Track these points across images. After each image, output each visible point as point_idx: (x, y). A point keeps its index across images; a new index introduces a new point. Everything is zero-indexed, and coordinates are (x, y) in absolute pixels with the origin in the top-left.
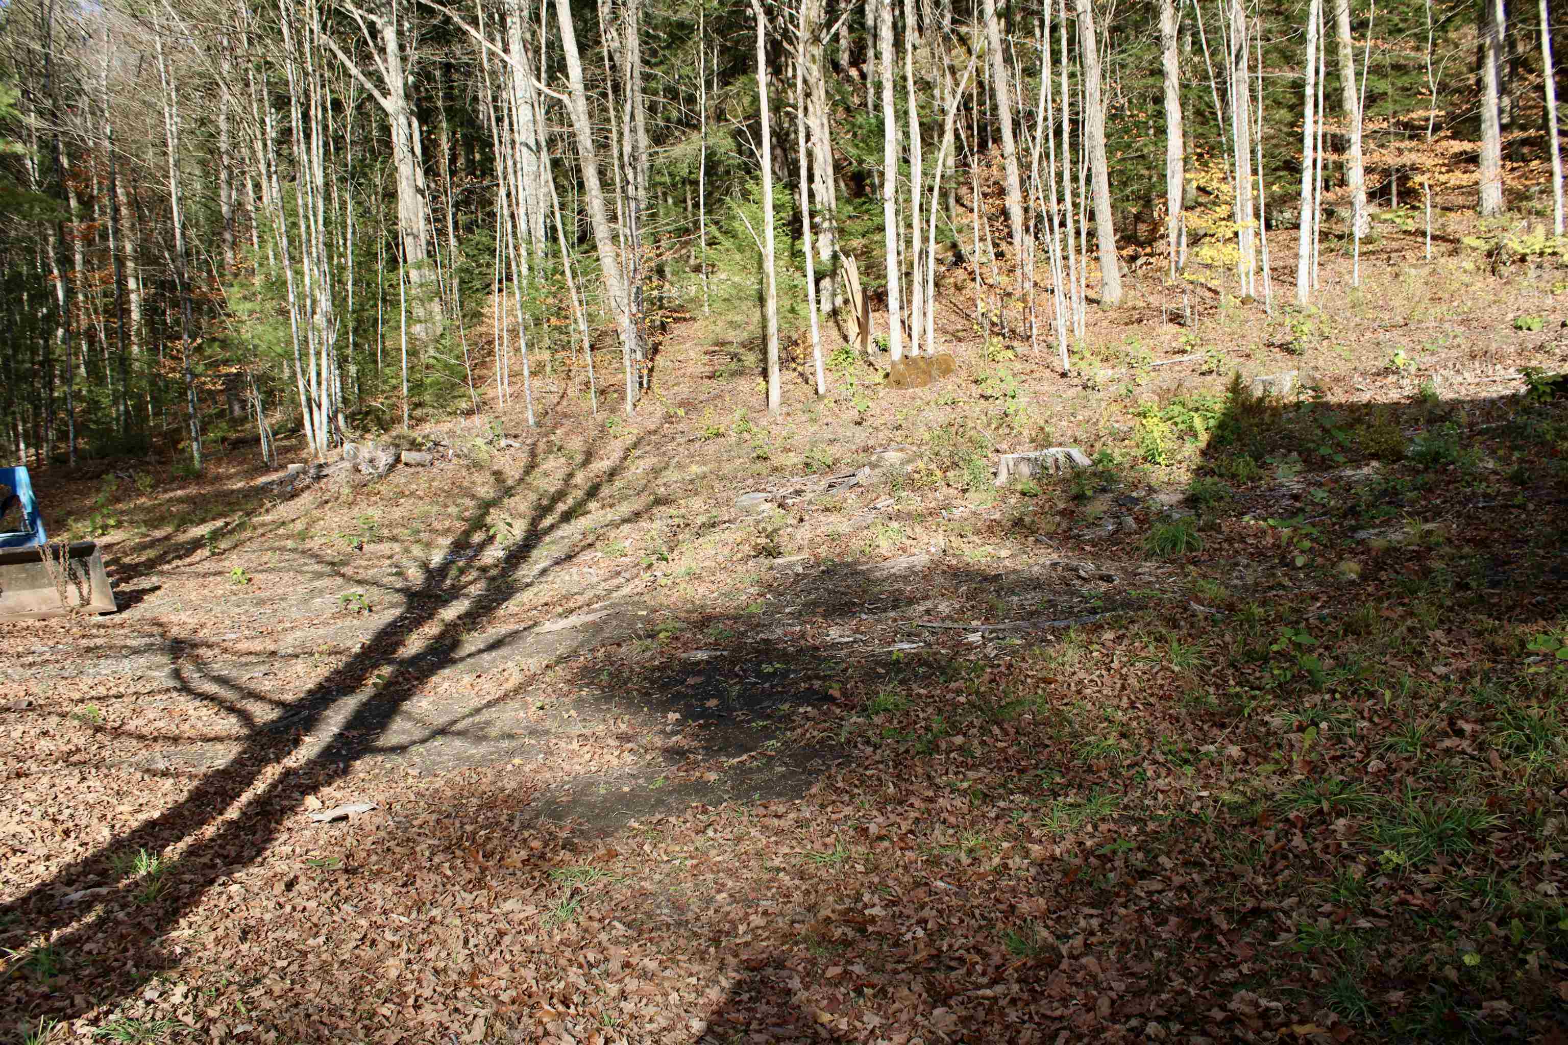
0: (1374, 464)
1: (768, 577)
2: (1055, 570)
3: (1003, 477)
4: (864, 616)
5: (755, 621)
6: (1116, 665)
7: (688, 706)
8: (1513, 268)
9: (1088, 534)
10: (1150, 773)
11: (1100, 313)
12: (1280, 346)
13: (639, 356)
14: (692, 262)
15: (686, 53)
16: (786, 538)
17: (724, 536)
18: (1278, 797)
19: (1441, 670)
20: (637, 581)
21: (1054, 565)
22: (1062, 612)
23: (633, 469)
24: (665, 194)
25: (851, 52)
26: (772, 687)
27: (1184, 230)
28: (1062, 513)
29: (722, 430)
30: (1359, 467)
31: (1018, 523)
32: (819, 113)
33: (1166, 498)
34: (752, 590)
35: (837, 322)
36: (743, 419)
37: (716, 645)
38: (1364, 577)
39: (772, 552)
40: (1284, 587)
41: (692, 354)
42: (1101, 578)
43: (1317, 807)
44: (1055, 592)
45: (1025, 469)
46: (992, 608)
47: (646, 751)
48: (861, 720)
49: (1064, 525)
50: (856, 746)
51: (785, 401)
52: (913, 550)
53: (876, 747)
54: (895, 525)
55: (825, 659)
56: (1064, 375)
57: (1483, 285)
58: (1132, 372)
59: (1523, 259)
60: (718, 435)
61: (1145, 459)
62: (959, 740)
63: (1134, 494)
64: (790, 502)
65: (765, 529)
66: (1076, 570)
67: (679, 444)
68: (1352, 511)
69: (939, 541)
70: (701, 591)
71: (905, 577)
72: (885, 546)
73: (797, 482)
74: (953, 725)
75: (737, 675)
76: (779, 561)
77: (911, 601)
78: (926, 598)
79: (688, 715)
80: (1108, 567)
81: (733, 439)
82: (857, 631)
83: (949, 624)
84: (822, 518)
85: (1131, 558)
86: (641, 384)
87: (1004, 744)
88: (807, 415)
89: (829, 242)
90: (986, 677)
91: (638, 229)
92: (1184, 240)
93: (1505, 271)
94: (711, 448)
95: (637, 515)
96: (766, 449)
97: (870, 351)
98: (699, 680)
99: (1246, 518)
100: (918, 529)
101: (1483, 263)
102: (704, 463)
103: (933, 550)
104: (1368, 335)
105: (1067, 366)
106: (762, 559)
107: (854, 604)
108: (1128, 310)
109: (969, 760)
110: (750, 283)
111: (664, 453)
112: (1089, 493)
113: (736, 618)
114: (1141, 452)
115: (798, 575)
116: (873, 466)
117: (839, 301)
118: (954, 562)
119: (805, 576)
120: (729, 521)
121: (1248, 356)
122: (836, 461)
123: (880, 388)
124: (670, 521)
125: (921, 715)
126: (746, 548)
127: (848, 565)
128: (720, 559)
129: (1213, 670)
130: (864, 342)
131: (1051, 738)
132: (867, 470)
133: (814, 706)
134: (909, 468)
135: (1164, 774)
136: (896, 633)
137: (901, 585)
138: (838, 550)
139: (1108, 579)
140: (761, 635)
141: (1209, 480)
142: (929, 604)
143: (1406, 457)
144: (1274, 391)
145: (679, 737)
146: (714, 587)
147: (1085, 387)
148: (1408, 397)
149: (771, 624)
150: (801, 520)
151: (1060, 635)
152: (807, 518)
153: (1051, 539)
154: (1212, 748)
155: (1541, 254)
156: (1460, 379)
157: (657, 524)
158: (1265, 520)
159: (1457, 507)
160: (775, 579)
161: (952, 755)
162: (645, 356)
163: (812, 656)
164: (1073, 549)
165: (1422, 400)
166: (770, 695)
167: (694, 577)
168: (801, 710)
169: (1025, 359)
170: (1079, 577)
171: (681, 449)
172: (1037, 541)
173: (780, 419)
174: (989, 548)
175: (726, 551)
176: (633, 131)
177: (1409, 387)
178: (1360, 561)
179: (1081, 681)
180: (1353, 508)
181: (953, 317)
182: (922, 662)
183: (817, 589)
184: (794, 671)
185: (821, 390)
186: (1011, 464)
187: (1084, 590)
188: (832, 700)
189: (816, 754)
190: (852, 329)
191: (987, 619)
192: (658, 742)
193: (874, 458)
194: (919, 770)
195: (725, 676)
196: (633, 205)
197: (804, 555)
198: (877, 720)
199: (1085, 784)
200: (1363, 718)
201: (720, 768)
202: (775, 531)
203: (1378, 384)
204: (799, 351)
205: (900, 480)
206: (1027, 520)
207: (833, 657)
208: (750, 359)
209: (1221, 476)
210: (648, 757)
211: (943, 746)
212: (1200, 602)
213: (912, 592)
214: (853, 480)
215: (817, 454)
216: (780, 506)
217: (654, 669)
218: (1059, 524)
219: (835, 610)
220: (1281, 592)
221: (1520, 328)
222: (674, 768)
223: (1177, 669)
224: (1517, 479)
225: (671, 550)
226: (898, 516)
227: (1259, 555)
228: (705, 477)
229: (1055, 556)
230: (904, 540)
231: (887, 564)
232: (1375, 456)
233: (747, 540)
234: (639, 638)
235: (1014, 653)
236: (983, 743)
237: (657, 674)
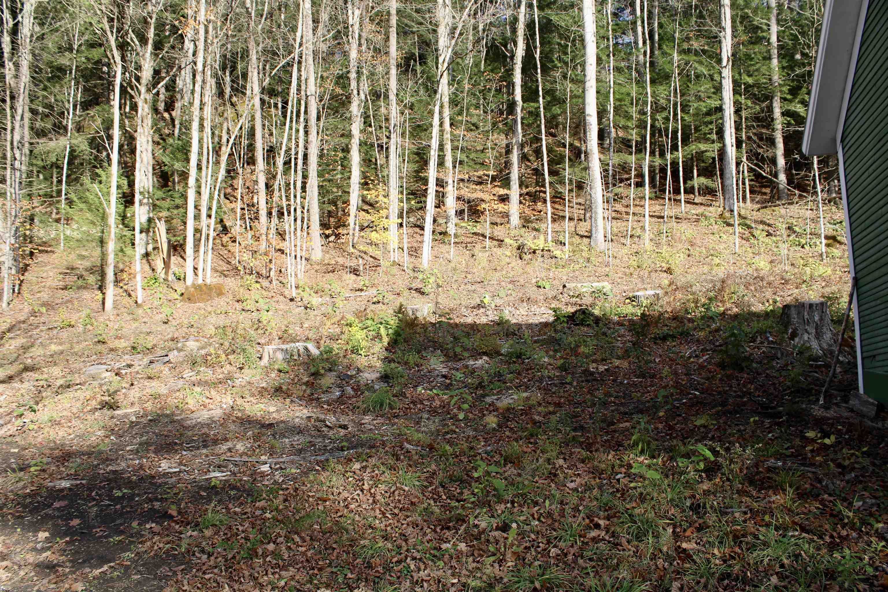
0: (485, 358)
1: (111, 423)
2: (310, 421)
3: (265, 361)
4: (184, 453)
5: (104, 456)
6: (366, 487)
7: (55, 526)
8: (530, 256)
9: (324, 398)
10: (412, 567)
11: (309, 266)
12: (416, 290)
13: (13, 272)
14: (54, 216)
15: (62, 86)
16: (122, 397)
17: (76, 395)
18: (505, 580)
19: (572, 485)
20: (9, 426)
21: (309, 418)
22: (320, 449)
23: (7, 346)
24: (38, 172)
25: (166, 104)
26: (123, 508)
27: (357, 222)
28: (307, 384)
29: (72, 323)
30: (476, 360)
31: (278, 390)
32: (146, 134)
33: (369, 376)
34: (99, 433)
35: (148, 260)
36: (88, 316)
37: (75, 476)
38: (500, 426)
39: (112, 406)
40: (455, 432)
41: (51, 274)
42: (340, 427)
43: (532, 586)
44: (312, 436)
45: (280, 356)
46: (272, 447)
47: (20, 566)
48: (195, 533)
49: (308, 391)
50: (194, 555)
51: (115, 307)
52: (211, 406)
53: (210, 555)
54: (198, 389)
55: (160, 485)
56: (292, 300)
57: (516, 263)
58: (333, 300)
59: (534, 252)
60: (70, 326)
61: (352, 352)
62: (271, 547)
63: (349, 373)
64: (123, 372)
65: (108, 391)
66: (324, 421)
67: (42, 331)
68: (480, 386)
69: (228, 400)
70: (61, 434)
71: (208, 425)
72: (191, 403)
73: (127, 359)
74: (265, 536)
75: (94, 499)
76: (117, 412)
77: (216, 442)
78: (226, 440)
79: (56, 533)
80: (344, 420)
81: (81, 329)
82: (181, 464)
83: (245, 458)
84: (146, 383)
85: (354, 413)
86: (14, 290)
87: (304, 549)
88: (131, 316)
89: (146, 212)
90: (281, 498)
91: (20, 190)
92: (357, 228)
93: (525, 257)
94: (64, 334)
95: (11, 378)
96: (104, 336)
97: (170, 279)
98: (63, 503)
99: (419, 389)
100: (213, 393)
101: (515, 252)
102: (61, 344)
103: (225, 406)
104: (463, 286)
105: (294, 295)
106: (105, 411)
107: (176, 444)
108: (325, 265)
109: (281, 563)
110: (96, 232)
111: (31, 336)
112: (322, 371)
113: (89, 454)
114: (349, 347)
115: (133, 422)
116: (180, 350)
117: (150, 248)
118: (240, 415)
119: (138, 423)
120: (80, 384)
121: (398, 294)
122: (155, 346)
123: (177, 302)
124: (36, 383)
125: (241, 528)
126: (94, 403)
127: (167, 416)
128: (75, 410)
129: (430, 489)
130: (166, 273)
131: (336, 542)
132: (175, 352)
133: (157, 523)
134: (203, 352)
135: (423, 567)
136: (210, 465)
137: (205, 430)
138: (159, 406)
139: (345, 427)
140: (110, 468)
141: (393, 365)
142: (230, 444)
143: (502, 355)
144: (419, 314)
145: (49, 553)
146: (71, 431)
147: (306, 308)
148: (492, 321)
149: (117, 459)
150: (132, 384)
151: (324, 465)
152: (135, 383)
153: (300, 400)
154: (449, 545)
155: (543, 250)
156: (518, 312)
157: (26, 385)
158: (431, 390)
159: (537, 384)
160: (116, 425)
161: (268, 559)
162: (18, 272)
163: (150, 483)
164: (316, 407)
165: (501, 323)
166: (122, 514)
167: (54, 423)
168: (148, 526)
169: (266, 289)
170: (327, 426)
171: (43, 334)
172: (292, 401)
173: (112, 318)
174: (262, 406)
175: (79, 405)
176: (22, 126)
177: (492, 316)
178: (495, 416)
179: (345, 500)
180: (480, 383)
181: (221, 263)
182: (233, 487)
183: (147, 433)
184: (138, 495)
185: (139, 302)
186: (271, 352)
187: (331, 433)
188: (171, 517)
189: (163, 562)
190: (159, 265)
191: (271, 455)
192: (31, 558)
193: (180, 345)
194: (247, 573)
195: (84, 499)
196: (18, 174)
197: (136, 408)
198: (208, 533)
199: (371, 578)
200: (534, 519)
201: (85, 578)
202: (116, 392)
203: (475, 313)
204: (125, 276)
205: (199, 360)
206: (284, 388)
207: (166, 483)
208: (92, 279)
209: (398, 363)
210: (22, 573)
211: (260, 551)
212: (409, 443)
213: (214, 435)
214: (166, 359)
215: (141, 341)
216: (117, 374)
217: (25, 496)
218: (305, 391)
219: (162, 449)
220: (454, 436)
221: (540, 287)
222: (45, 581)
223: (407, 489)
224: (563, 368)
225: (37, 403)
226: (200, 383)
227: (433, 412)
228: (62, 353)
229: (305, 411)
230: (204, 399)
231: (194, 415)
232: (485, 354)
233: (94, 398)
234: (14, 470)
235: (295, 479)
236: (289, 548)
237: (28, 500)
